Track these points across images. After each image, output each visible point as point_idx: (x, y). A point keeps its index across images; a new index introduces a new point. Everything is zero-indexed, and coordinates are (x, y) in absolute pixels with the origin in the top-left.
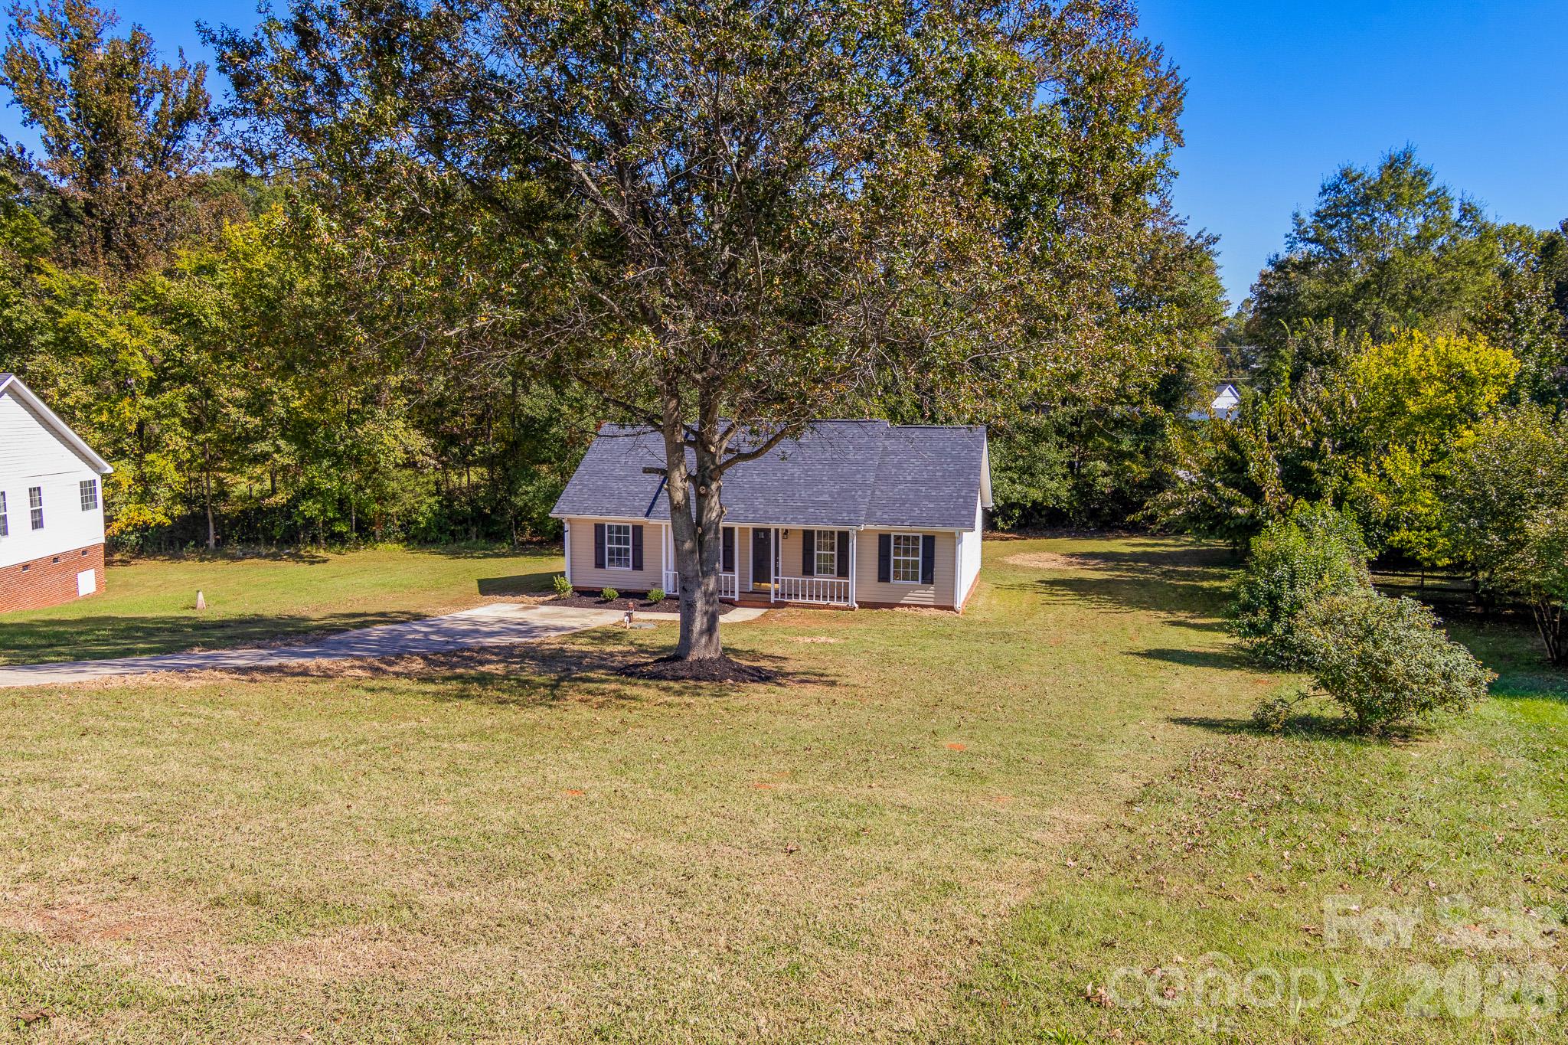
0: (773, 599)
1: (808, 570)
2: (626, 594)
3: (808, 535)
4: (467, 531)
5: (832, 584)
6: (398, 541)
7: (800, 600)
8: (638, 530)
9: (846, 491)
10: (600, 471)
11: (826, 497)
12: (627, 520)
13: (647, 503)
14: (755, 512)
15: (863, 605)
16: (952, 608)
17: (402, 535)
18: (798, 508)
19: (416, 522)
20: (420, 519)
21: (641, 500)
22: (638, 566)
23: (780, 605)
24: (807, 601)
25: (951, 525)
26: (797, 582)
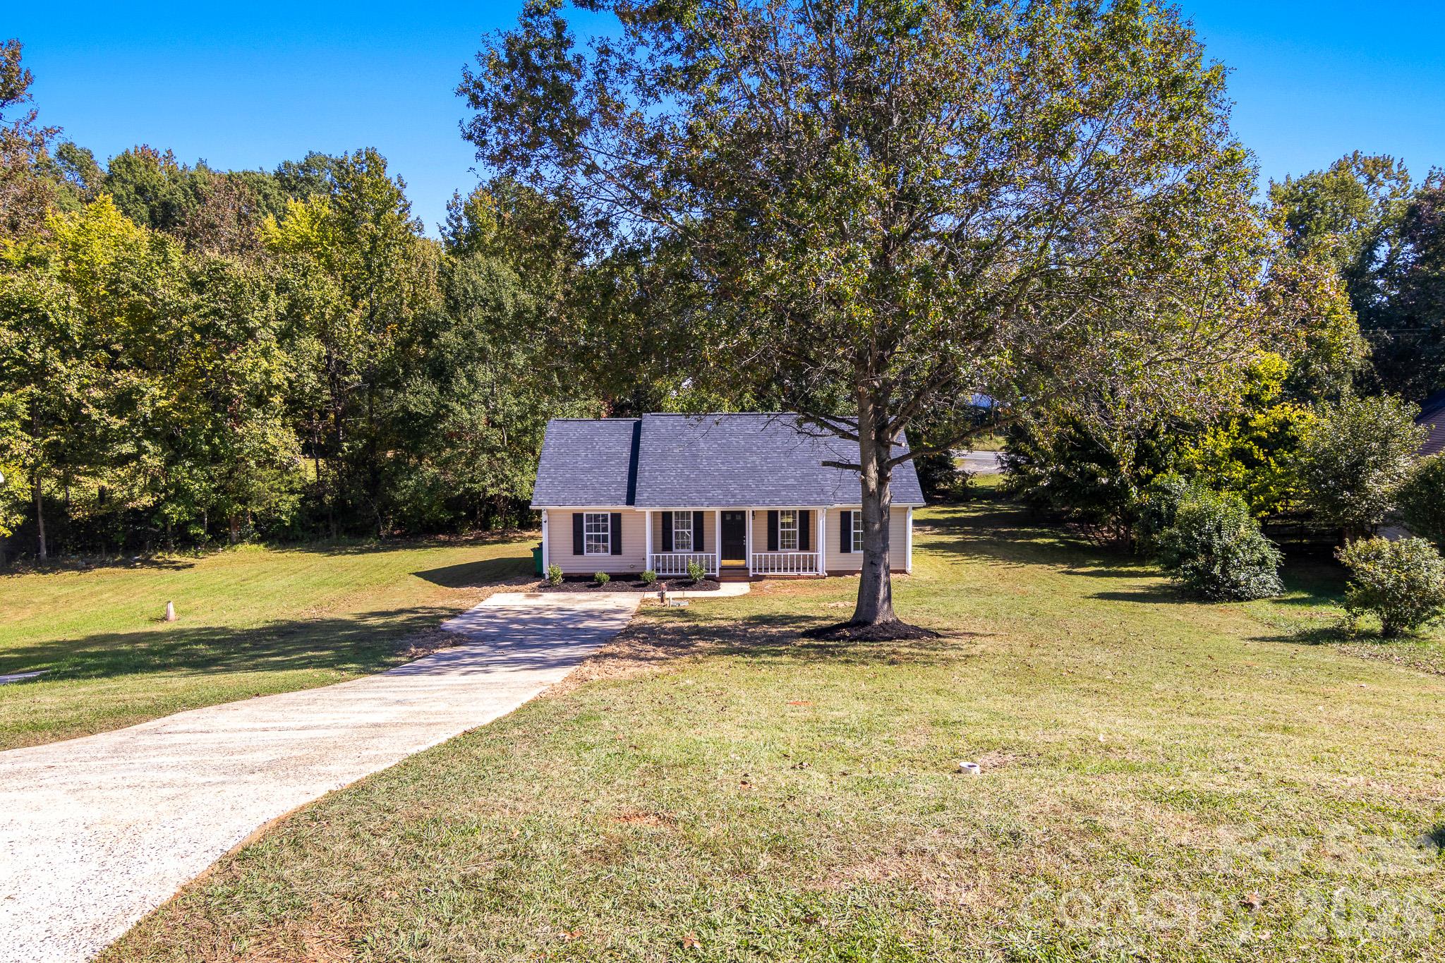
0: (751, 573)
1: (772, 546)
2: (615, 577)
3: (772, 516)
4: (327, 527)
5: (798, 557)
6: (254, 541)
7: (776, 573)
8: (616, 518)
9: (807, 475)
10: (563, 465)
11: (792, 481)
12: (607, 509)
13: (623, 492)
14: (734, 496)
15: (831, 573)
16: (904, 572)
17: (257, 535)
18: (771, 491)
19: (279, 520)
20: (284, 518)
21: (616, 490)
22: (617, 550)
23: (758, 578)
24: (782, 573)
25: (905, 501)
26: (766, 557)
